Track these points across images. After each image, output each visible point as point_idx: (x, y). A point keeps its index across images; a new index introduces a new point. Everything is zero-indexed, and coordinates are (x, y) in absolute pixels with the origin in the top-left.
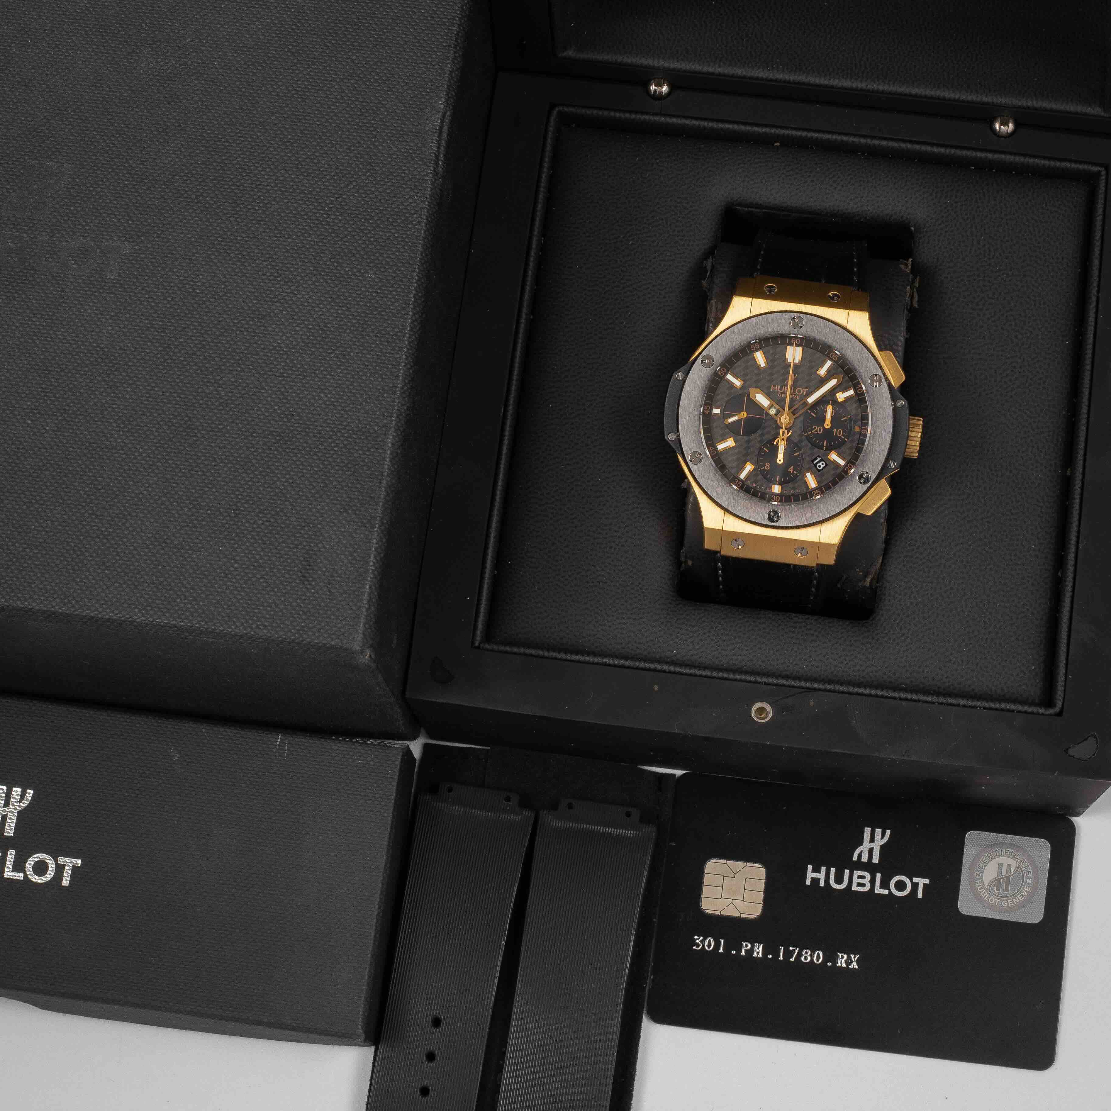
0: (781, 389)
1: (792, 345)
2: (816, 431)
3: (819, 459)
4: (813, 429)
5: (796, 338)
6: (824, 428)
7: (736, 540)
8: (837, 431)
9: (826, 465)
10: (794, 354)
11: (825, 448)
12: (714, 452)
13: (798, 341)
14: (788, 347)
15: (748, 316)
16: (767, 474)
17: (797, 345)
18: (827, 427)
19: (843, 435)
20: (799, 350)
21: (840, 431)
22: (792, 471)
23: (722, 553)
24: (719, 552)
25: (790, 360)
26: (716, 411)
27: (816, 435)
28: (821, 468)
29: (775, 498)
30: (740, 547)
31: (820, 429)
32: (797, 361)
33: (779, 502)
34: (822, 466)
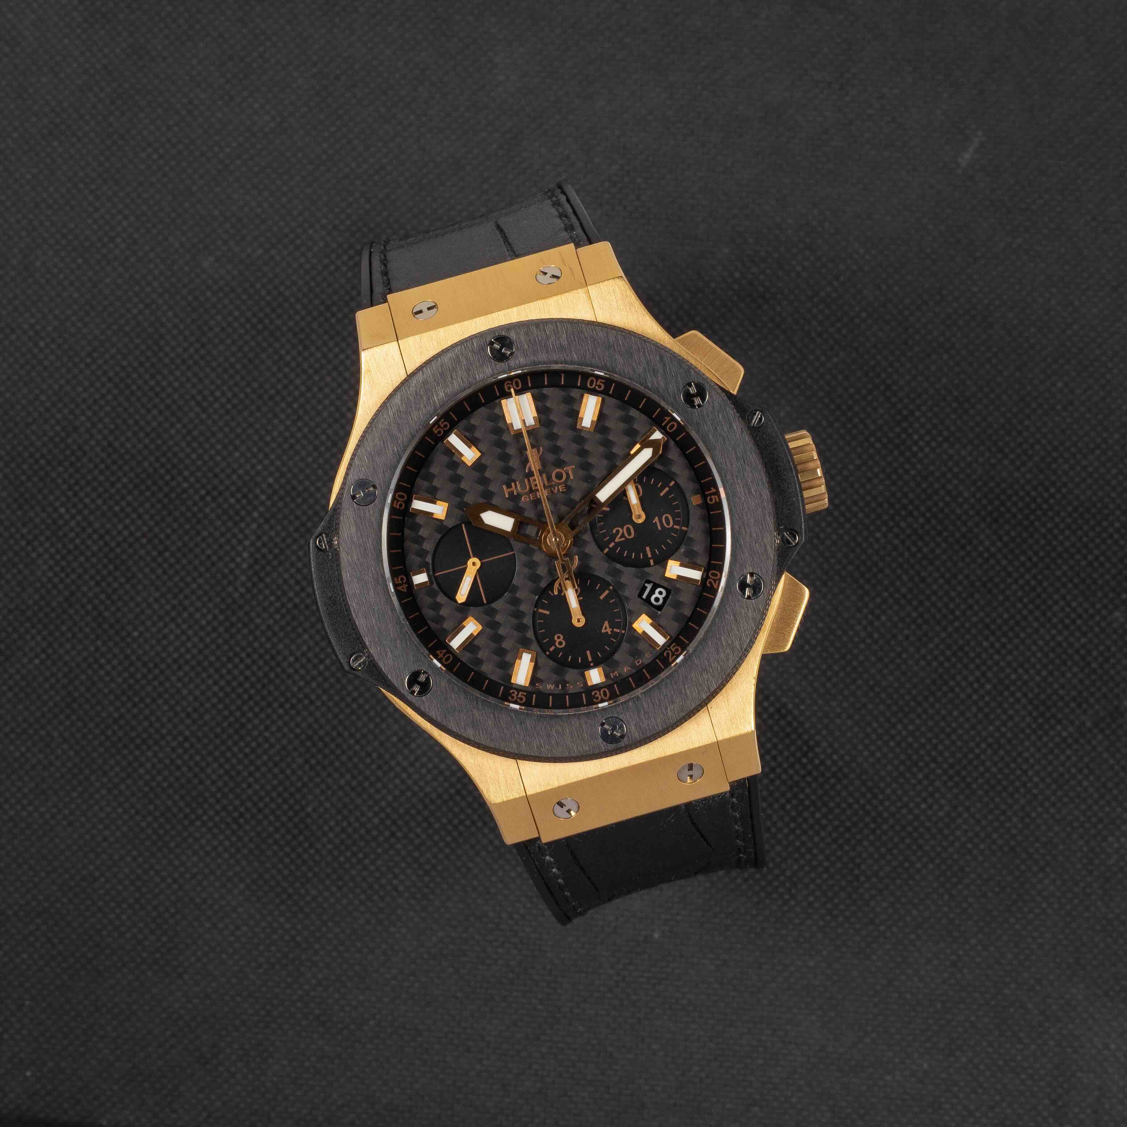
0: (523, 486)
1: (509, 395)
2: (623, 536)
3: (649, 587)
4: (613, 538)
5: (510, 379)
6: (635, 525)
7: (561, 805)
8: (660, 521)
9: (668, 592)
10: (520, 411)
11: (652, 562)
12: (448, 659)
13: (517, 384)
14: (503, 402)
15: (404, 376)
16: (565, 657)
17: (518, 392)
18: (640, 521)
19: (676, 523)
20: (527, 400)
21: (667, 519)
22: (609, 631)
23: (545, 840)
24: (538, 839)
25: (518, 425)
26: (420, 578)
27: (626, 544)
28: (661, 601)
29: (599, 695)
30: (573, 813)
31: (628, 529)
32: (531, 421)
33: (610, 699)
34: (661, 597)
